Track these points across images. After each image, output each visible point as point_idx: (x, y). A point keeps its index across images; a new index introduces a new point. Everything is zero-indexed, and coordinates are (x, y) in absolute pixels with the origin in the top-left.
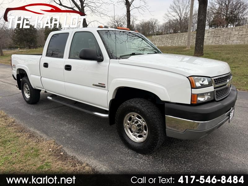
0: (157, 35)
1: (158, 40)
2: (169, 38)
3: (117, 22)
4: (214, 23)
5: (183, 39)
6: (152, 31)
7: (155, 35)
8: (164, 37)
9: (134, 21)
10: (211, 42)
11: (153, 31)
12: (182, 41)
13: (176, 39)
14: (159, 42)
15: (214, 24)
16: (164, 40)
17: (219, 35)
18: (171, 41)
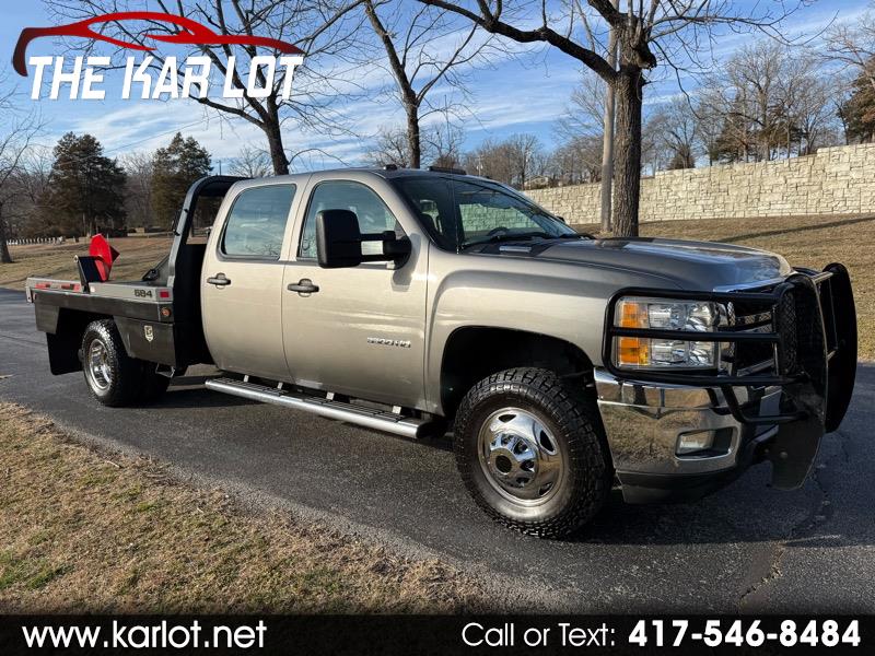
3: (398, 148)
4: (723, 147)
6: (521, 177)
8: (548, 196)
9: (456, 142)
11: (523, 176)
15: (725, 151)
17: (725, 187)
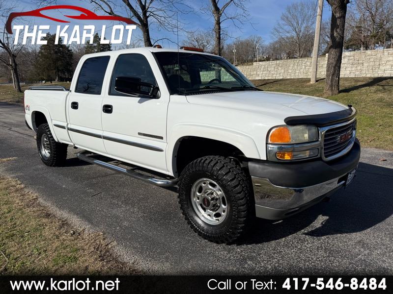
0: (260, 61)
1: (262, 69)
2: (281, 65)
4: (351, 43)
5: (304, 67)
6: (253, 56)
7: (256, 61)
8: (272, 65)
10: (348, 72)
12: (302, 70)
13: (291, 68)
14: (264, 73)
16: (273, 69)
17: (361, 62)
18: (283, 71)
